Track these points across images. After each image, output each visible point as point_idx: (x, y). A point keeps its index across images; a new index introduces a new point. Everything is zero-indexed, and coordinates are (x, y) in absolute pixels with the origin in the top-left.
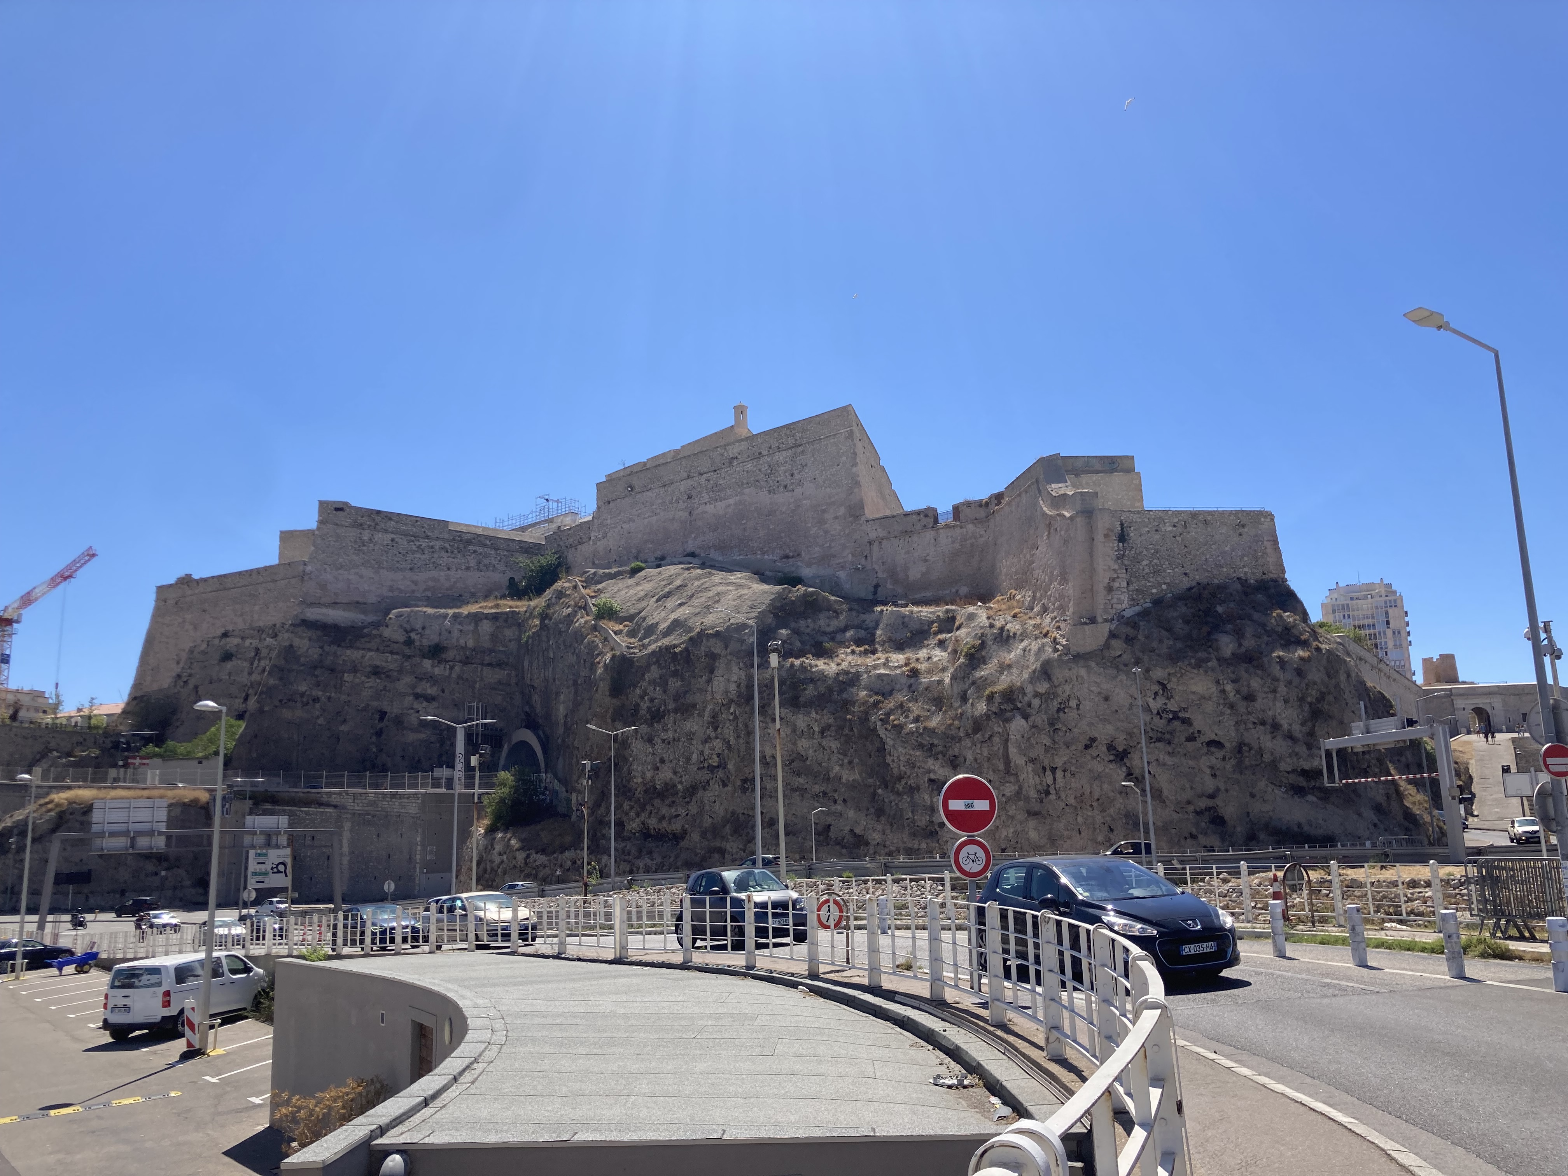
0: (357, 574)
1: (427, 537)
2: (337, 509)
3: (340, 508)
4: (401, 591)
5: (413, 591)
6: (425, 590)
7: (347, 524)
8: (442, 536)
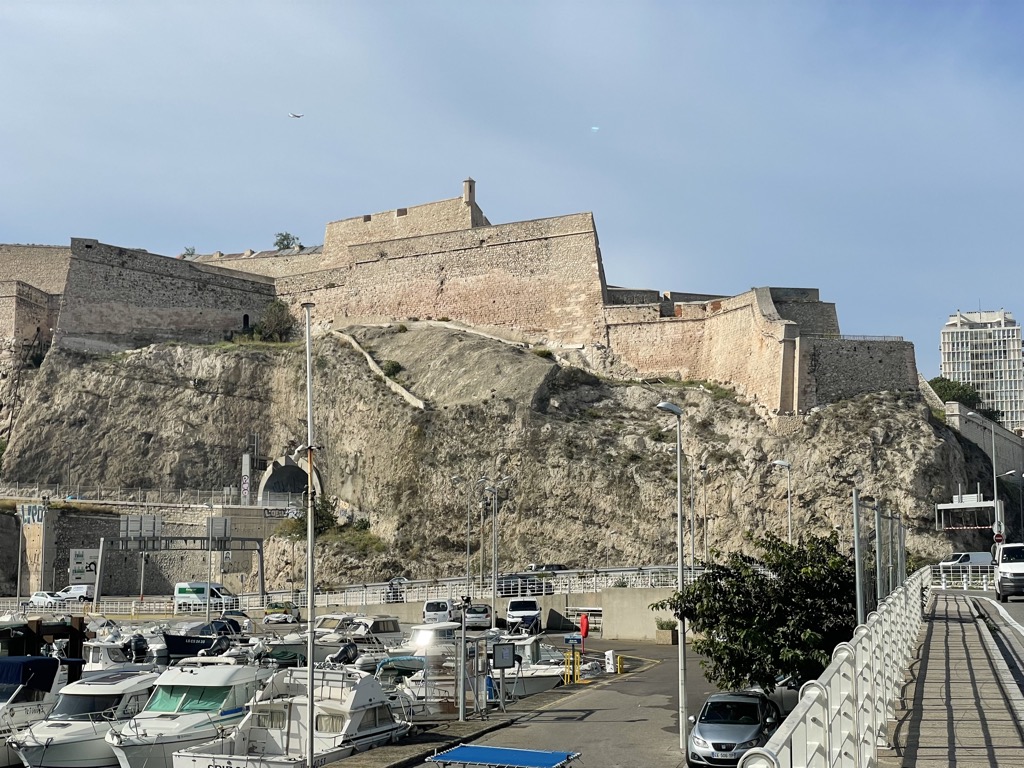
0: (109, 307)
1: (171, 275)
2: (88, 247)
3: (90, 245)
4: (148, 324)
5: (159, 325)
6: (169, 324)
7: (97, 260)
8: (183, 275)
